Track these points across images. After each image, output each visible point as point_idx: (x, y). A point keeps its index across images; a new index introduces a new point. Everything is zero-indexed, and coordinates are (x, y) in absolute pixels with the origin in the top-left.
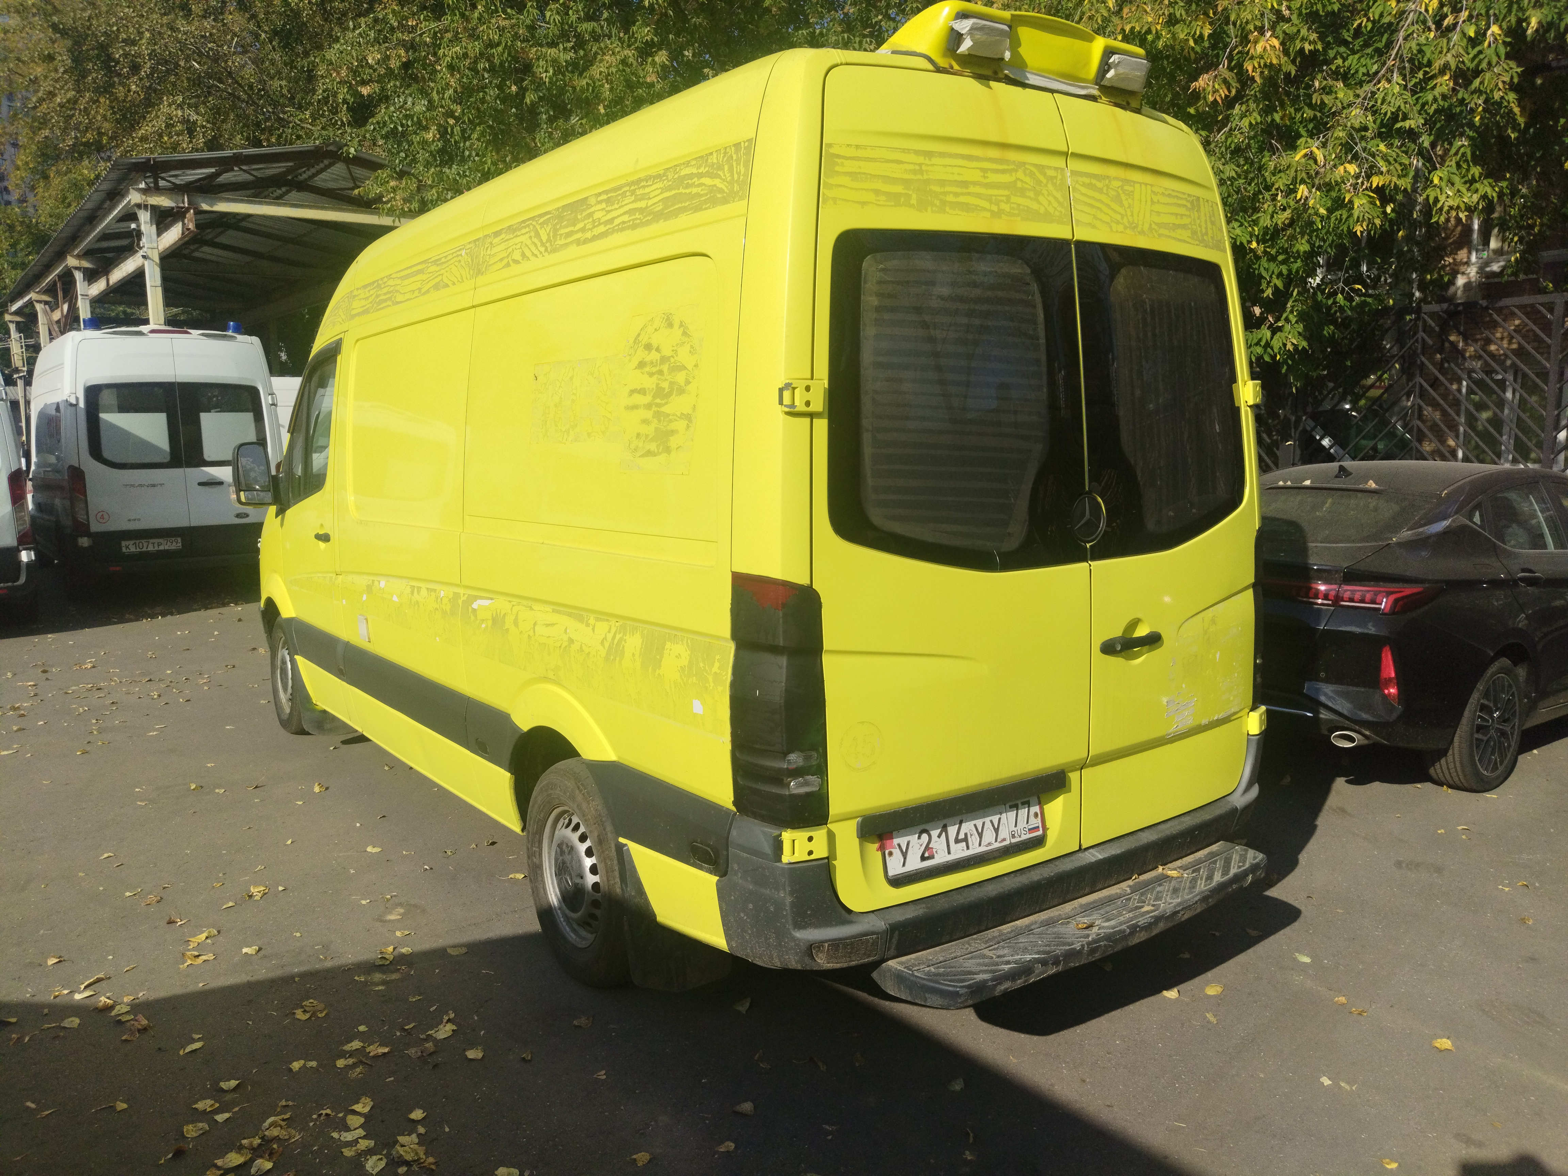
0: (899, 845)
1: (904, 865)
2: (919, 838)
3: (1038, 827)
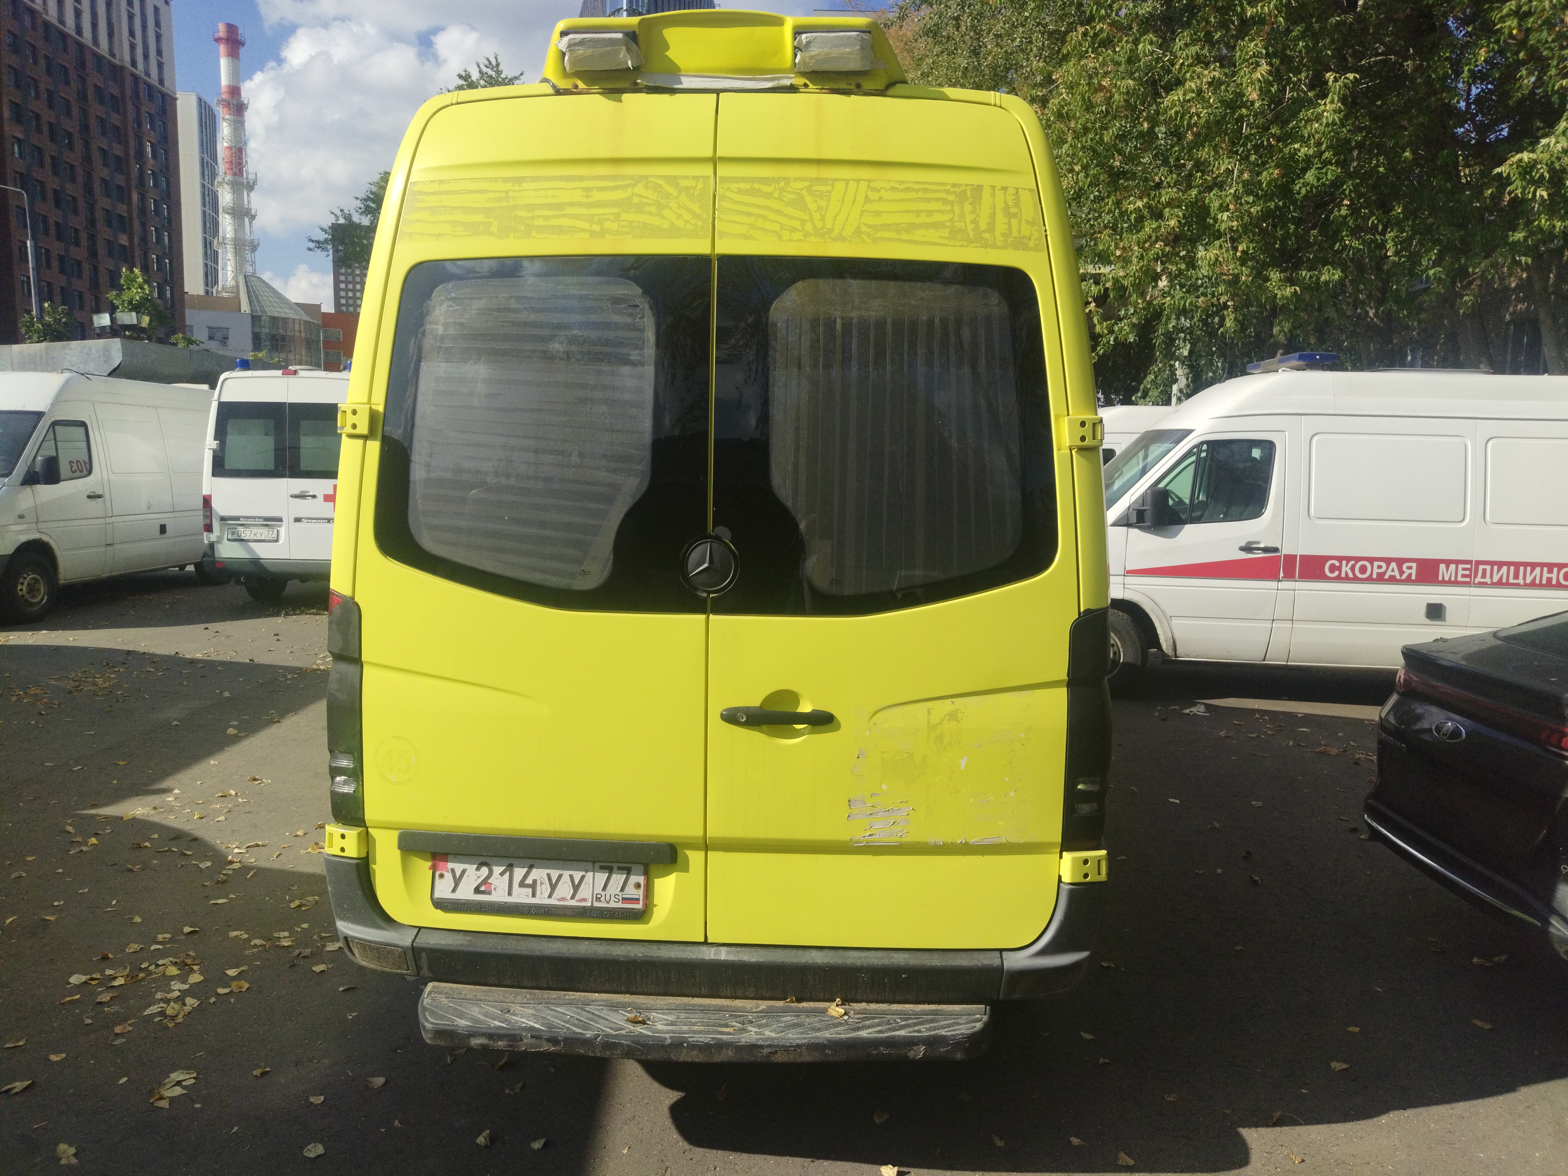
0: (453, 871)
1: (454, 890)
2: (478, 869)
3: (638, 899)
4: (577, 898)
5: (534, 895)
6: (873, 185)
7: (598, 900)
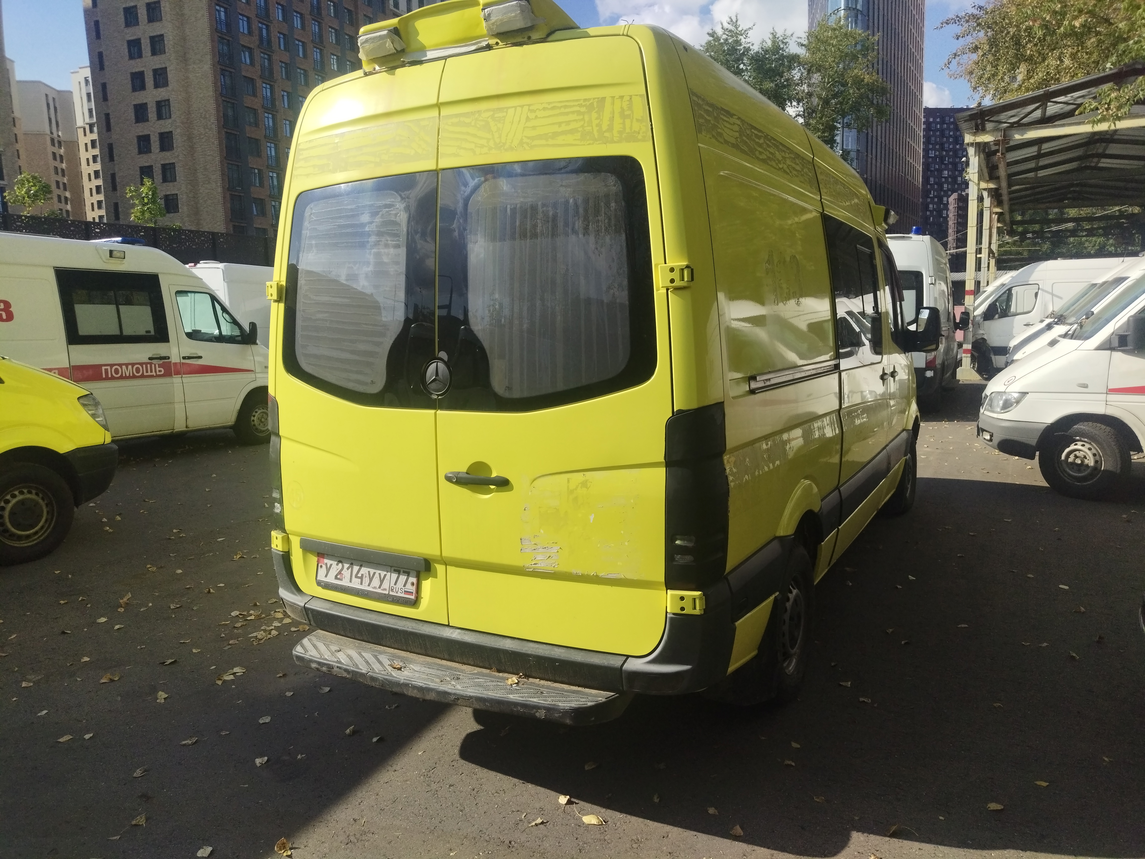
0: (326, 564)
1: (326, 576)
2: (337, 565)
3: (412, 593)
4: (382, 588)
5: (361, 584)
6: (531, 108)
7: (392, 590)
